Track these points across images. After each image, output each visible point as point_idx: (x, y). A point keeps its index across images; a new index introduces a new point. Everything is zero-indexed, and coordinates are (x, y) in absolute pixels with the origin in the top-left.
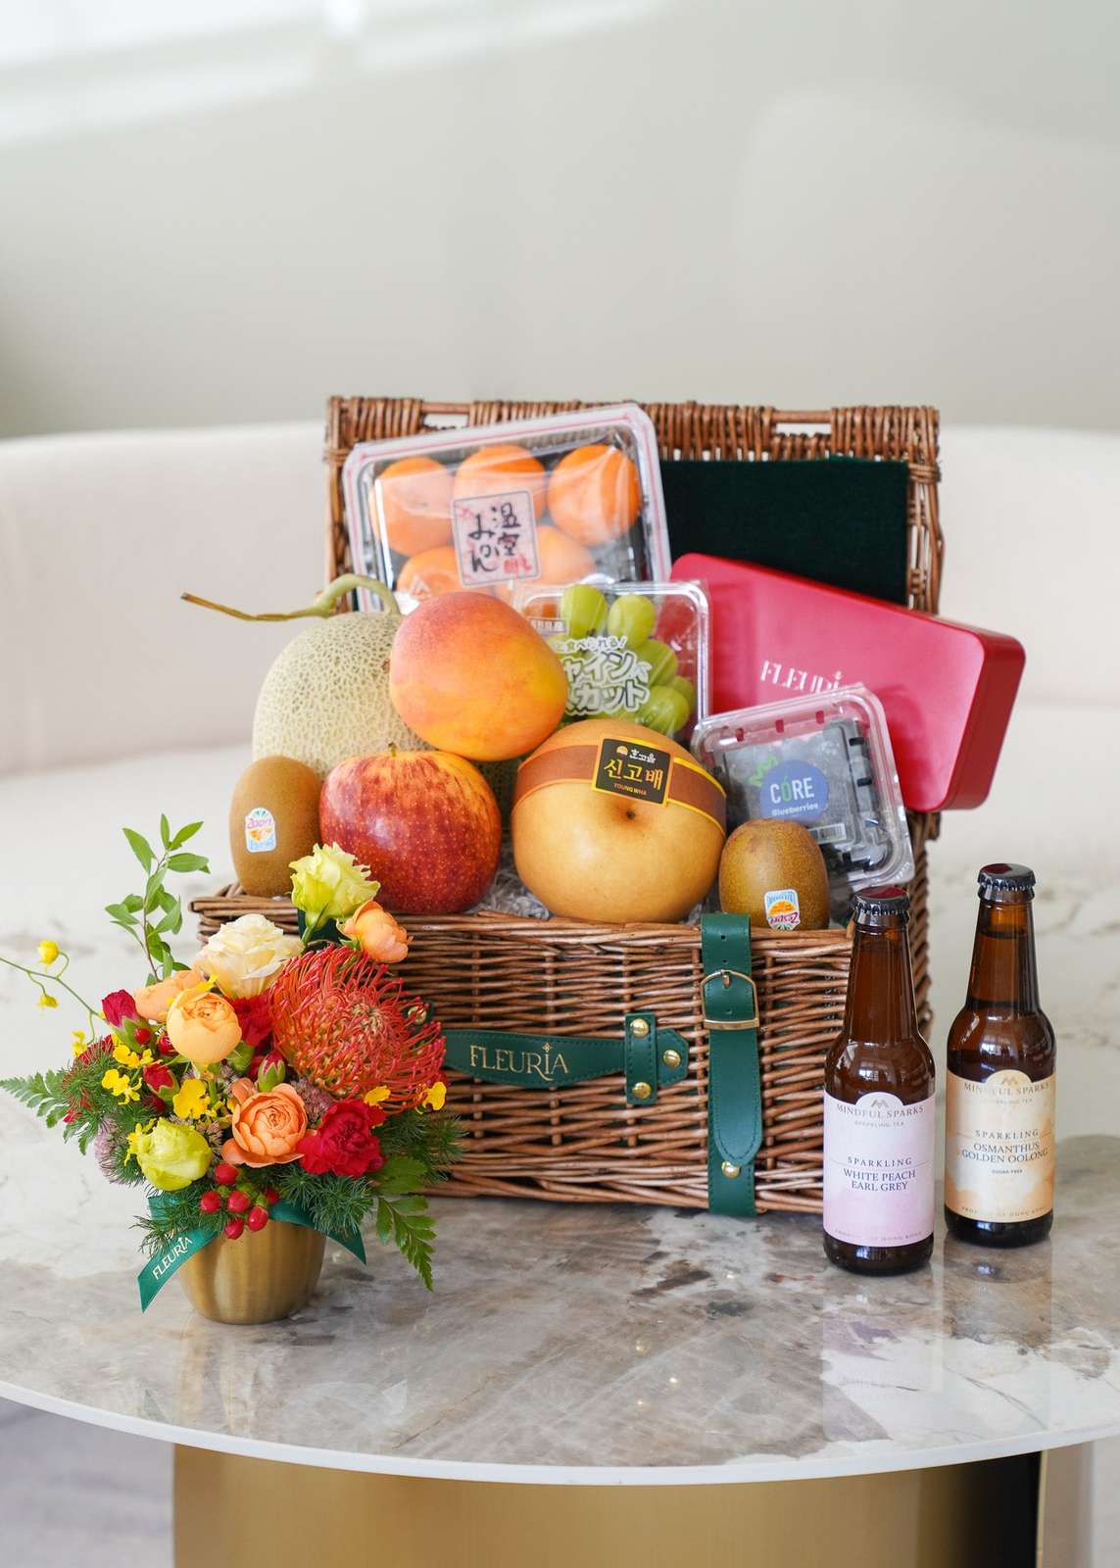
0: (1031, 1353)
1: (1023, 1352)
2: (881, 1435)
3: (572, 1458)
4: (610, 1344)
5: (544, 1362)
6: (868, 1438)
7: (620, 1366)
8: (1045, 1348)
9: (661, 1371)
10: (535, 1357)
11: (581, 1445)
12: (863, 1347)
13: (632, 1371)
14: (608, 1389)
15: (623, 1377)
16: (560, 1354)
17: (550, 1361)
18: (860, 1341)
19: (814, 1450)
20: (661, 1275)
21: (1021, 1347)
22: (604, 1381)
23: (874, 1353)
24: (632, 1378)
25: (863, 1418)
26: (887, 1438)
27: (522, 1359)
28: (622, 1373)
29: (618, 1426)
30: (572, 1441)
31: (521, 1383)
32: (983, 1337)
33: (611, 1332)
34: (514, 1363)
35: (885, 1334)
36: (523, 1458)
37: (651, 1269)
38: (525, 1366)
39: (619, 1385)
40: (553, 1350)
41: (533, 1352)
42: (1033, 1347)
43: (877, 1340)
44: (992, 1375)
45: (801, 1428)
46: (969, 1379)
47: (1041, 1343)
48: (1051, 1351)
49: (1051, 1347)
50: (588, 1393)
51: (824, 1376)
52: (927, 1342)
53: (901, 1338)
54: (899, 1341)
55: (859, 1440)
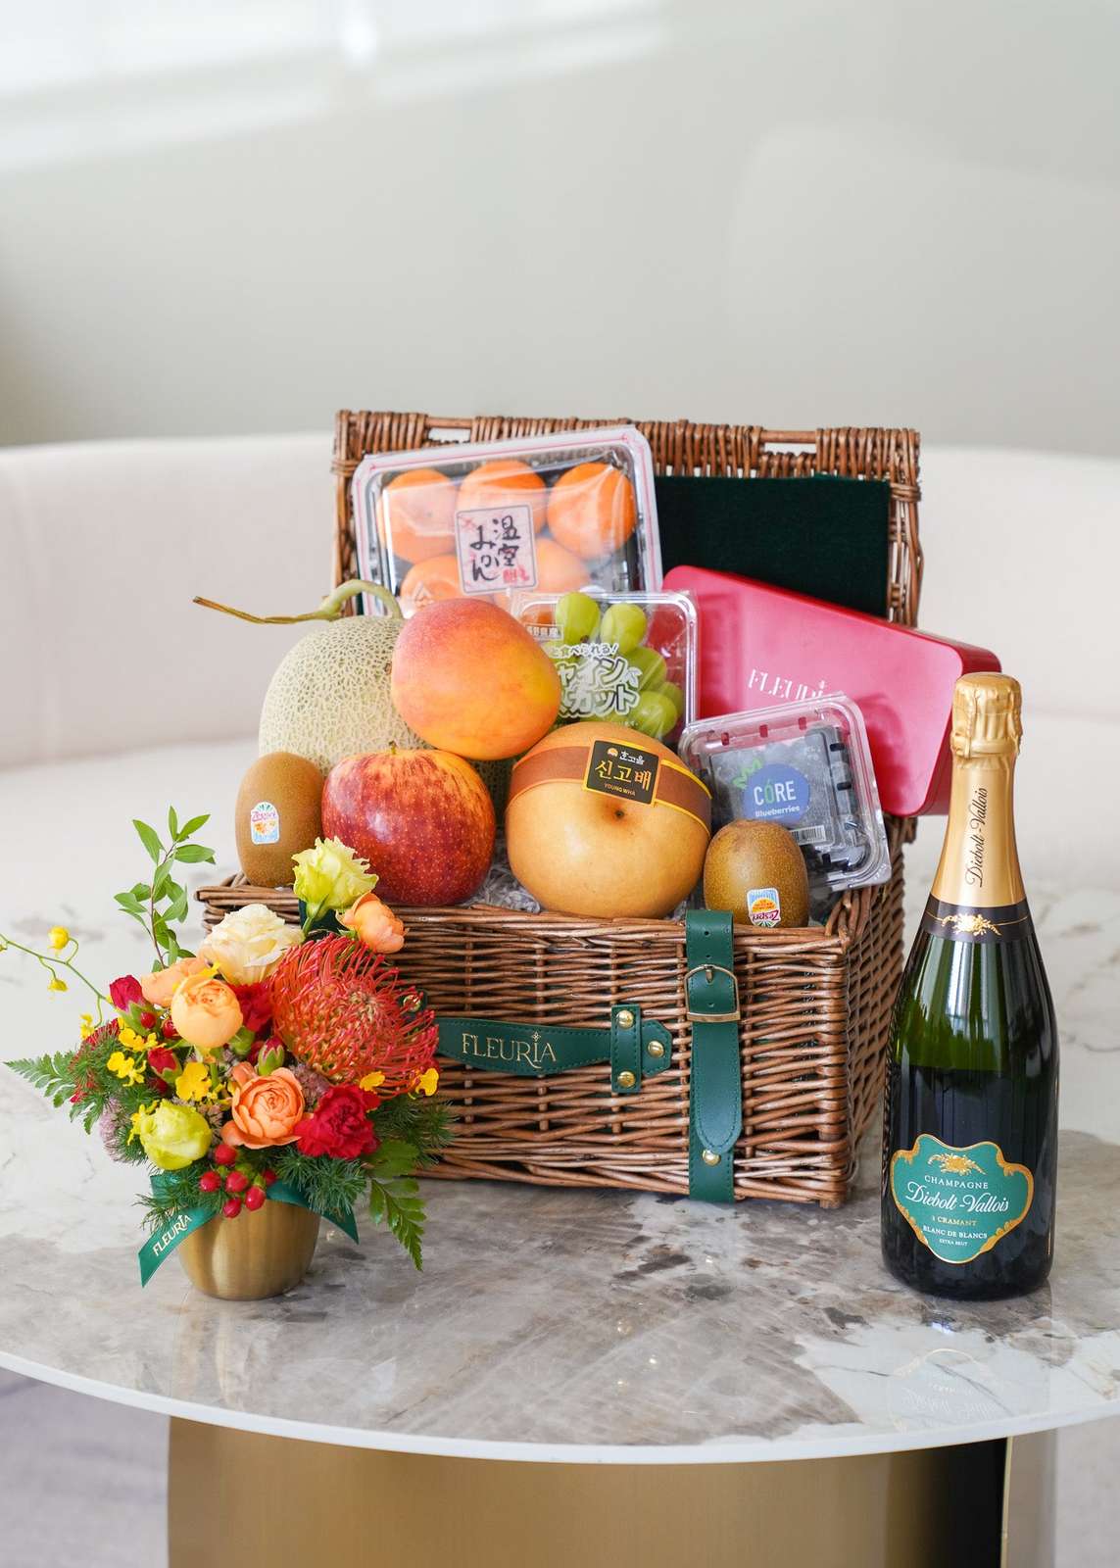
0: (998, 1340)
1: (990, 1340)
2: (852, 1419)
3: (554, 1437)
4: (592, 1324)
5: (528, 1342)
6: (839, 1422)
7: (600, 1348)
8: (1012, 1337)
9: (641, 1351)
10: (520, 1336)
11: (563, 1423)
12: (836, 1332)
13: (613, 1352)
14: (589, 1369)
15: (603, 1358)
16: (544, 1334)
17: (534, 1341)
18: (834, 1327)
19: (787, 1433)
20: (642, 1258)
21: (989, 1335)
22: (586, 1361)
23: (847, 1338)
24: (613, 1358)
25: (833, 1401)
26: (858, 1421)
27: (507, 1339)
28: (603, 1353)
29: (600, 1404)
30: (554, 1419)
31: (507, 1362)
32: (951, 1325)
33: (593, 1314)
34: (499, 1343)
35: (857, 1319)
36: (507, 1435)
37: (632, 1253)
38: (510, 1345)
39: (600, 1365)
40: (537, 1330)
41: (518, 1331)
42: (999, 1335)
43: (850, 1326)
44: (959, 1362)
45: (775, 1411)
46: (937, 1365)
47: (1008, 1331)
48: (1017, 1340)
49: (1017, 1335)
50: (570, 1373)
51: (799, 1361)
52: (898, 1329)
53: (873, 1324)
54: (871, 1327)
55: (831, 1423)
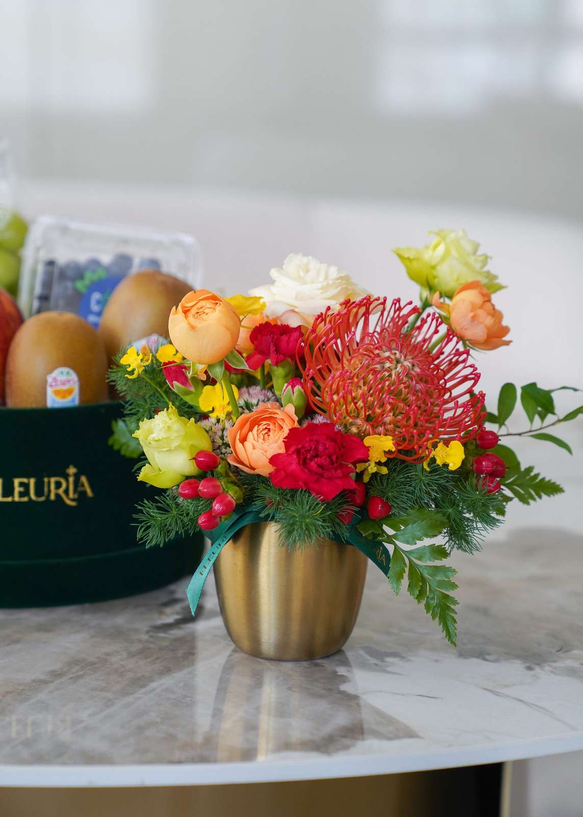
0: (538, 670)
1: (529, 668)
2: (410, 734)
3: (90, 759)
4: (131, 664)
5: (64, 679)
6: (397, 737)
7: (139, 682)
8: (550, 666)
9: (182, 684)
10: (56, 675)
11: (102, 747)
12: (376, 665)
13: (153, 685)
14: (130, 699)
15: (143, 690)
16: (82, 673)
17: (71, 678)
18: (373, 661)
19: (346, 748)
20: (178, 613)
21: (528, 665)
22: (125, 693)
23: (389, 669)
24: (154, 690)
25: (389, 720)
26: (417, 737)
27: (43, 677)
28: (143, 686)
29: (140, 729)
30: (91, 743)
31: (42, 696)
32: (487, 657)
33: (131, 655)
34: (34, 681)
35: (395, 655)
36: (39, 759)
37: (168, 610)
38: (45, 682)
39: (140, 696)
40: (74, 670)
41: (54, 671)
42: (538, 664)
43: (389, 659)
44: (506, 686)
45: (327, 730)
46: (485, 689)
47: (545, 661)
48: (556, 668)
49: (554, 665)
50: (109, 703)
51: (344, 687)
52: (436, 661)
53: (412, 658)
54: (410, 660)
55: (390, 739)
